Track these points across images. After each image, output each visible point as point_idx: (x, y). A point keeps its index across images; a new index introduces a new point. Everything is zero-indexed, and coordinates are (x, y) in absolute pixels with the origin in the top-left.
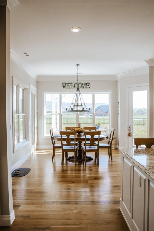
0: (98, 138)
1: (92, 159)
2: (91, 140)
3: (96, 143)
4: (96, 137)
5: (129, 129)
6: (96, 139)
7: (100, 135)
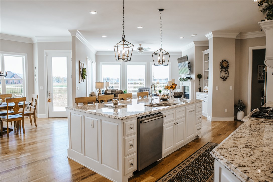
0: (23, 105)
1: (12, 130)
2: (15, 107)
3: (21, 110)
4: (21, 103)
5: (49, 95)
6: (21, 106)
7: (25, 102)
